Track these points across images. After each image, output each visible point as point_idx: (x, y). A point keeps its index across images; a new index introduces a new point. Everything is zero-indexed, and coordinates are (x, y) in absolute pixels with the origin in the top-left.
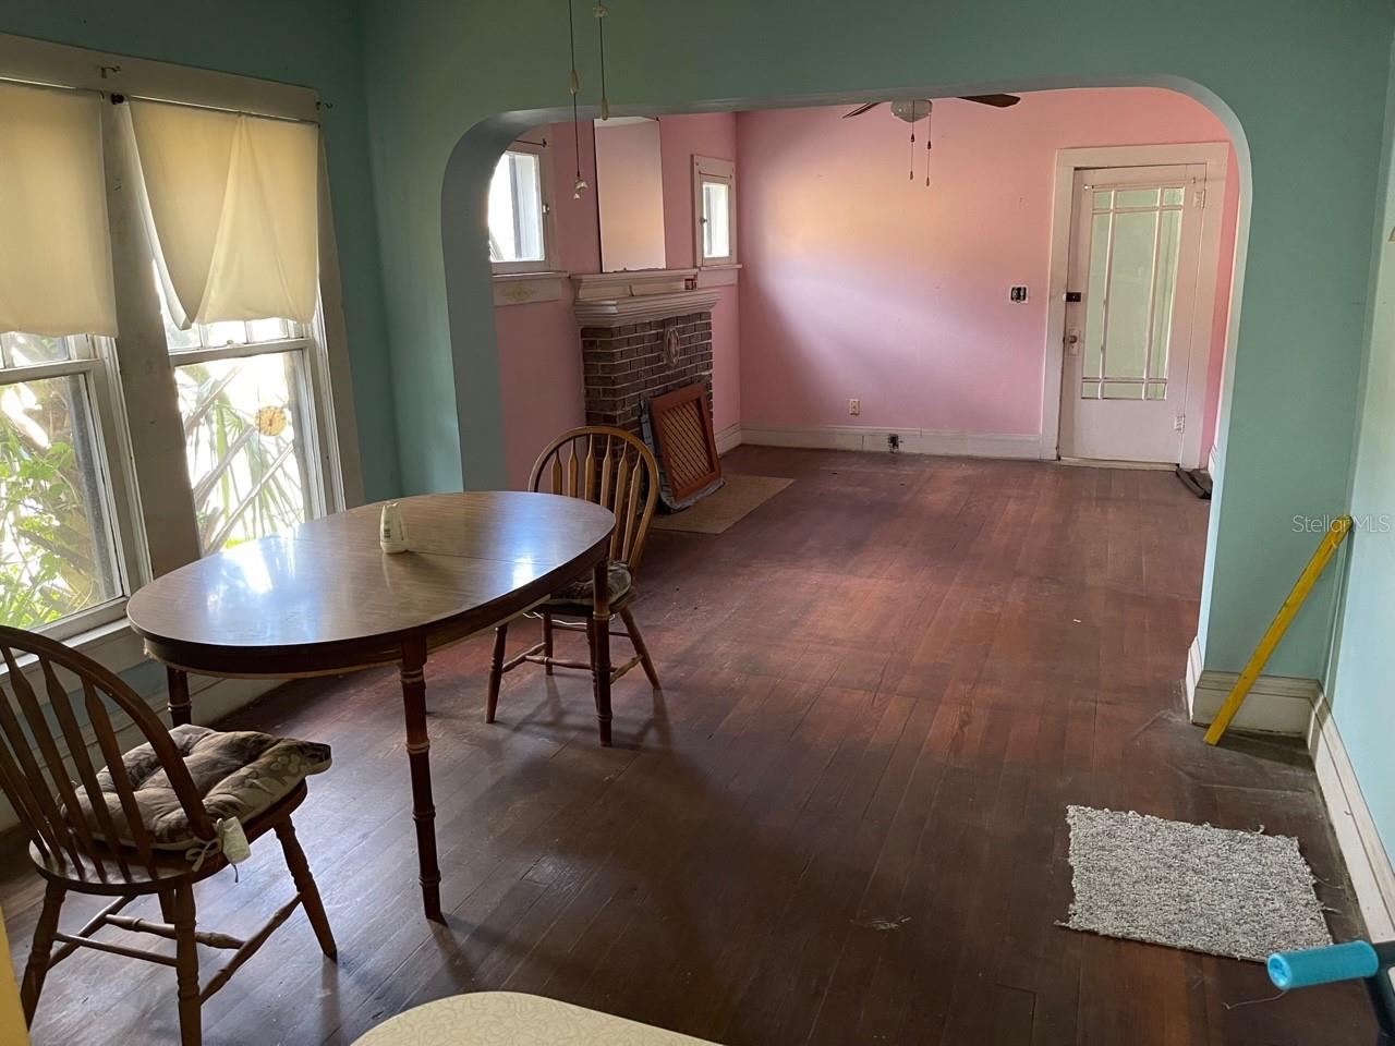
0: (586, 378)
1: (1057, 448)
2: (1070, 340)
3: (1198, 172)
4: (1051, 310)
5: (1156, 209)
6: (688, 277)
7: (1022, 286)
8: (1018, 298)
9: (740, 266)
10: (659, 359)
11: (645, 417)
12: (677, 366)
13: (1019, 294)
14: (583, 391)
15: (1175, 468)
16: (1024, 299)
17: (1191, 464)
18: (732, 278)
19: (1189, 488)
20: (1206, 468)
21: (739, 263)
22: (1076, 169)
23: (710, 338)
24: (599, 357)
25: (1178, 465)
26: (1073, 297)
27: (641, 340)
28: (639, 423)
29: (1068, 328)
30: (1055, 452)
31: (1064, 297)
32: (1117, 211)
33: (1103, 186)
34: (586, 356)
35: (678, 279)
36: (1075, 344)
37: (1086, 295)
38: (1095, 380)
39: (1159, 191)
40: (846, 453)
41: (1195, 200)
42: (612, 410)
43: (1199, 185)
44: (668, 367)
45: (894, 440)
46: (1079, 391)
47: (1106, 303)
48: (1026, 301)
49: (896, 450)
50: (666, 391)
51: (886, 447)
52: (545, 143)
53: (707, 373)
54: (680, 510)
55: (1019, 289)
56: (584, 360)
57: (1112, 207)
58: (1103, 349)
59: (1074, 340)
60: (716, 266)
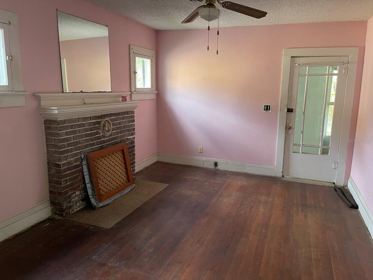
0: (47, 145)
1: (282, 172)
2: (288, 128)
3: (345, 60)
4: (280, 115)
5: (326, 75)
6: (123, 96)
7: (269, 105)
8: (267, 109)
9: (157, 92)
10: (97, 133)
11: (84, 162)
12: (109, 136)
13: (267, 108)
14: (46, 152)
15: (333, 186)
16: (269, 110)
17: (340, 183)
18: (153, 96)
19: (343, 199)
20: (347, 186)
21: (157, 91)
22: (292, 57)
23: (134, 122)
24: (52, 134)
25: (334, 183)
26: (290, 110)
27: (83, 125)
28: (81, 165)
29: (287, 124)
30: (281, 174)
31: (286, 110)
32: (309, 75)
33: (304, 64)
34: (47, 134)
35: (119, 96)
36: (290, 130)
37: (295, 110)
38: (299, 145)
39: (328, 67)
40: (197, 168)
41: (344, 71)
42: (59, 162)
43: (346, 65)
44: (104, 137)
45: (216, 164)
46: (292, 150)
47: (304, 113)
48: (270, 111)
49: (217, 168)
50: (102, 148)
51: (212, 167)
52: (10, 23)
53: (131, 137)
54: (101, 207)
55: (267, 106)
56: (46, 135)
57: (307, 74)
58: (302, 132)
59: (290, 128)
60: (143, 91)
